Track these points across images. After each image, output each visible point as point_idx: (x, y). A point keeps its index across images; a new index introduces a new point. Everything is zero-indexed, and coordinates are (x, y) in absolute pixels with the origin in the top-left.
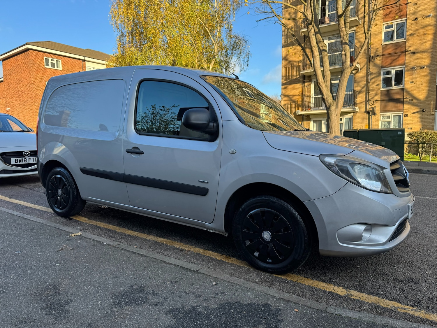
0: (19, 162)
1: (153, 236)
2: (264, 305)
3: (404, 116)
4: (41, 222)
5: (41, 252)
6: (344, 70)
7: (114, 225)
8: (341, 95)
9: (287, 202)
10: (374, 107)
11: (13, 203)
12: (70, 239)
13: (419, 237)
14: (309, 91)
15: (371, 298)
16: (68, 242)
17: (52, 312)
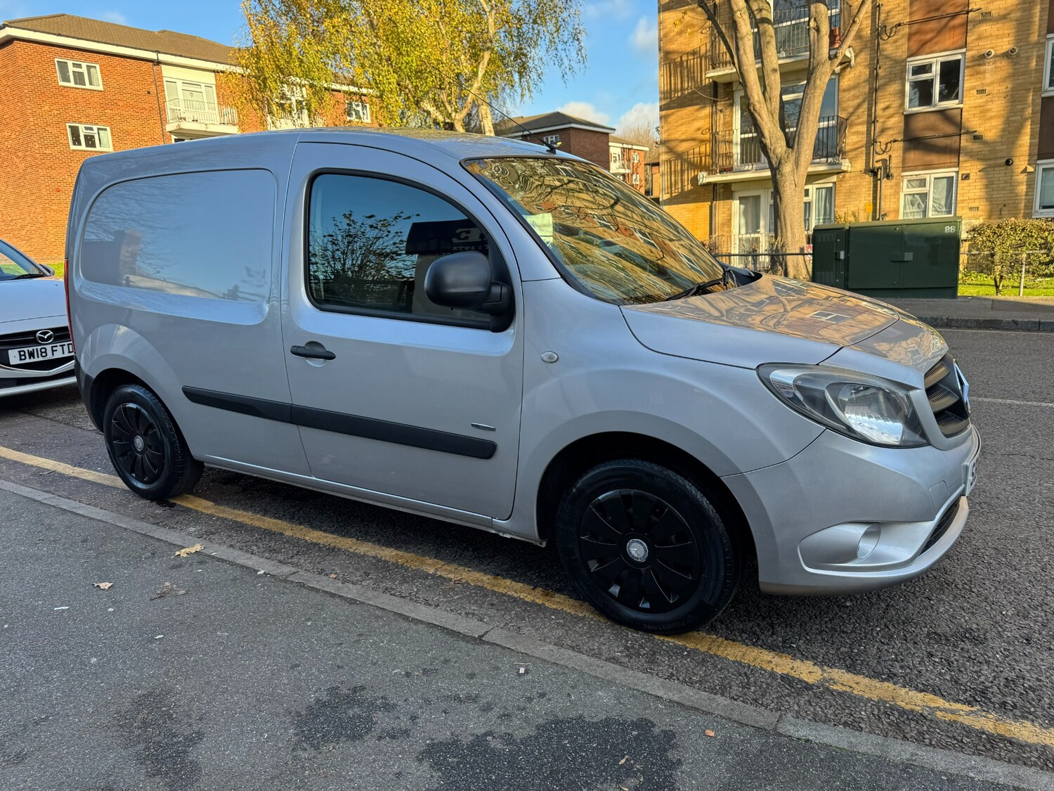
0: (30, 358)
1: (370, 544)
2: (636, 723)
3: (960, 178)
4: (104, 518)
5: (114, 603)
6: (814, 68)
7: (276, 518)
8: (807, 134)
9: (682, 475)
10: (888, 159)
11: (28, 465)
12: (177, 563)
13: (989, 514)
14: (729, 124)
15: (875, 687)
16: (174, 573)
17: (161, 767)
